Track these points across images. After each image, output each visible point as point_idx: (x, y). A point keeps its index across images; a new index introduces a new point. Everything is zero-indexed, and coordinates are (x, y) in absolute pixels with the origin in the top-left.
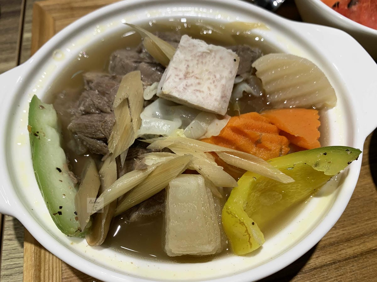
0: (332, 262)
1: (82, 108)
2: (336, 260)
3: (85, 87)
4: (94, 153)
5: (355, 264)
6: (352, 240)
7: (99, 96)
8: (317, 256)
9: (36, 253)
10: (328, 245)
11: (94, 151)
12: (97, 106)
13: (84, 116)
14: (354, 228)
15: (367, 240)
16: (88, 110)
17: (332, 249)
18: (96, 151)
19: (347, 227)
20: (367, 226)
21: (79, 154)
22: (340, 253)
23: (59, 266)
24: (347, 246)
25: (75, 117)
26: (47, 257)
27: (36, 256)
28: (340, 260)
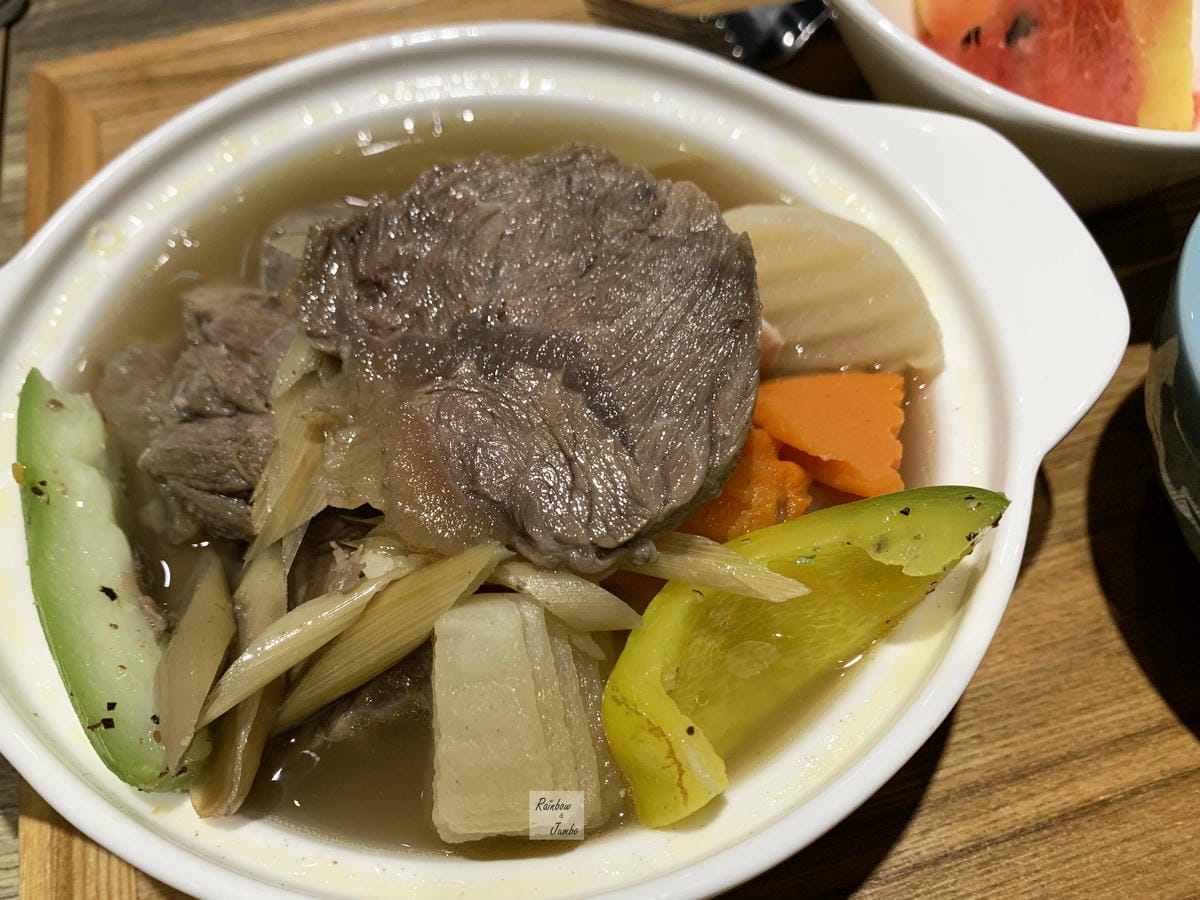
0: (969, 844)
1: (180, 401)
2: (980, 838)
3: (190, 335)
4: (220, 537)
5: (1042, 849)
6: (1033, 773)
7: (229, 363)
8: (924, 828)
9: (56, 850)
10: (957, 793)
11: (219, 530)
12: (225, 393)
13: (187, 426)
14: (1039, 737)
15: (1080, 773)
16: (197, 407)
17: (969, 805)
18: (224, 530)
19: (1016, 733)
20: (1080, 729)
21: (178, 541)
22: (994, 816)
23: (130, 888)
24: (1016, 793)
25: (160, 427)
26: (92, 859)
27: (58, 860)
28: (996, 839)
